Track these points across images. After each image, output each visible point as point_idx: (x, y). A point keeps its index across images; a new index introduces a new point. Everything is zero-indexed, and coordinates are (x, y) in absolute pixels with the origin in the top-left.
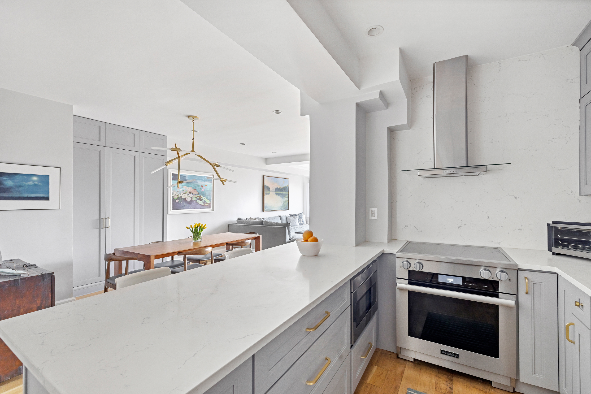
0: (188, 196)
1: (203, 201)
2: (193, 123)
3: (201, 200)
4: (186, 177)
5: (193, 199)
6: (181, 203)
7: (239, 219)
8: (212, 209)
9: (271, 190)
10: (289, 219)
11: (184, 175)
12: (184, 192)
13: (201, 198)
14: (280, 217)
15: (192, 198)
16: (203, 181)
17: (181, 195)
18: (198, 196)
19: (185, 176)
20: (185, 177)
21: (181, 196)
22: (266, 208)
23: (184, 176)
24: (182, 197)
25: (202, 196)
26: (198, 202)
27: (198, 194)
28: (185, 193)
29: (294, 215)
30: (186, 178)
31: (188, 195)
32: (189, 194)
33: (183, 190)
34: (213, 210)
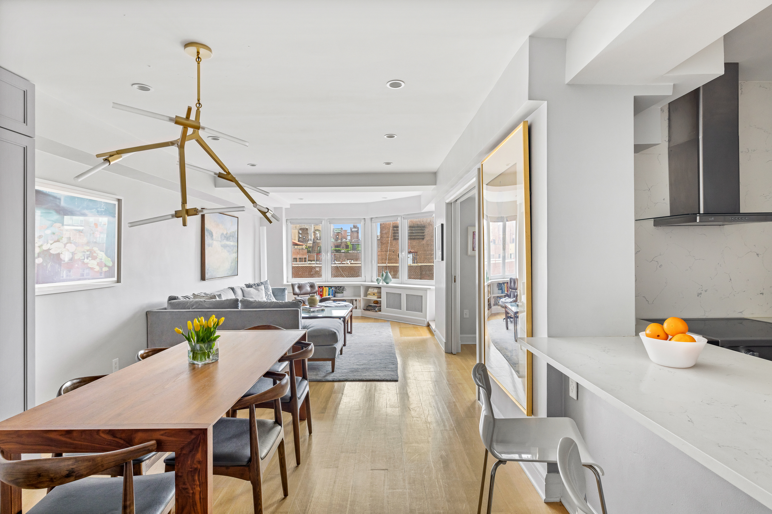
0: (65, 247)
1: (98, 260)
2: (199, 63)
3: (94, 258)
4: (60, 199)
5: (76, 257)
6: (49, 266)
7: (171, 298)
8: (115, 279)
9: (214, 237)
10: (249, 293)
11: (55, 195)
12: (56, 239)
13: (95, 254)
14: (233, 289)
15: (73, 254)
16: (98, 212)
17: (49, 245)
18: (88, 248)
19: (58, 197)
20: (58, 200)
21: (49, 249)
22: (207, 273)
23: (55, 198)
24: (51, 252)
25: (95, 249)
26: (87, 264)
27: (88, 243)
28: (58, 241)
29: (255, 284)
30: (60, 203)
31: (65, 245)
32: (67, 243)
33: (54, 234)
34: (119, 281)
